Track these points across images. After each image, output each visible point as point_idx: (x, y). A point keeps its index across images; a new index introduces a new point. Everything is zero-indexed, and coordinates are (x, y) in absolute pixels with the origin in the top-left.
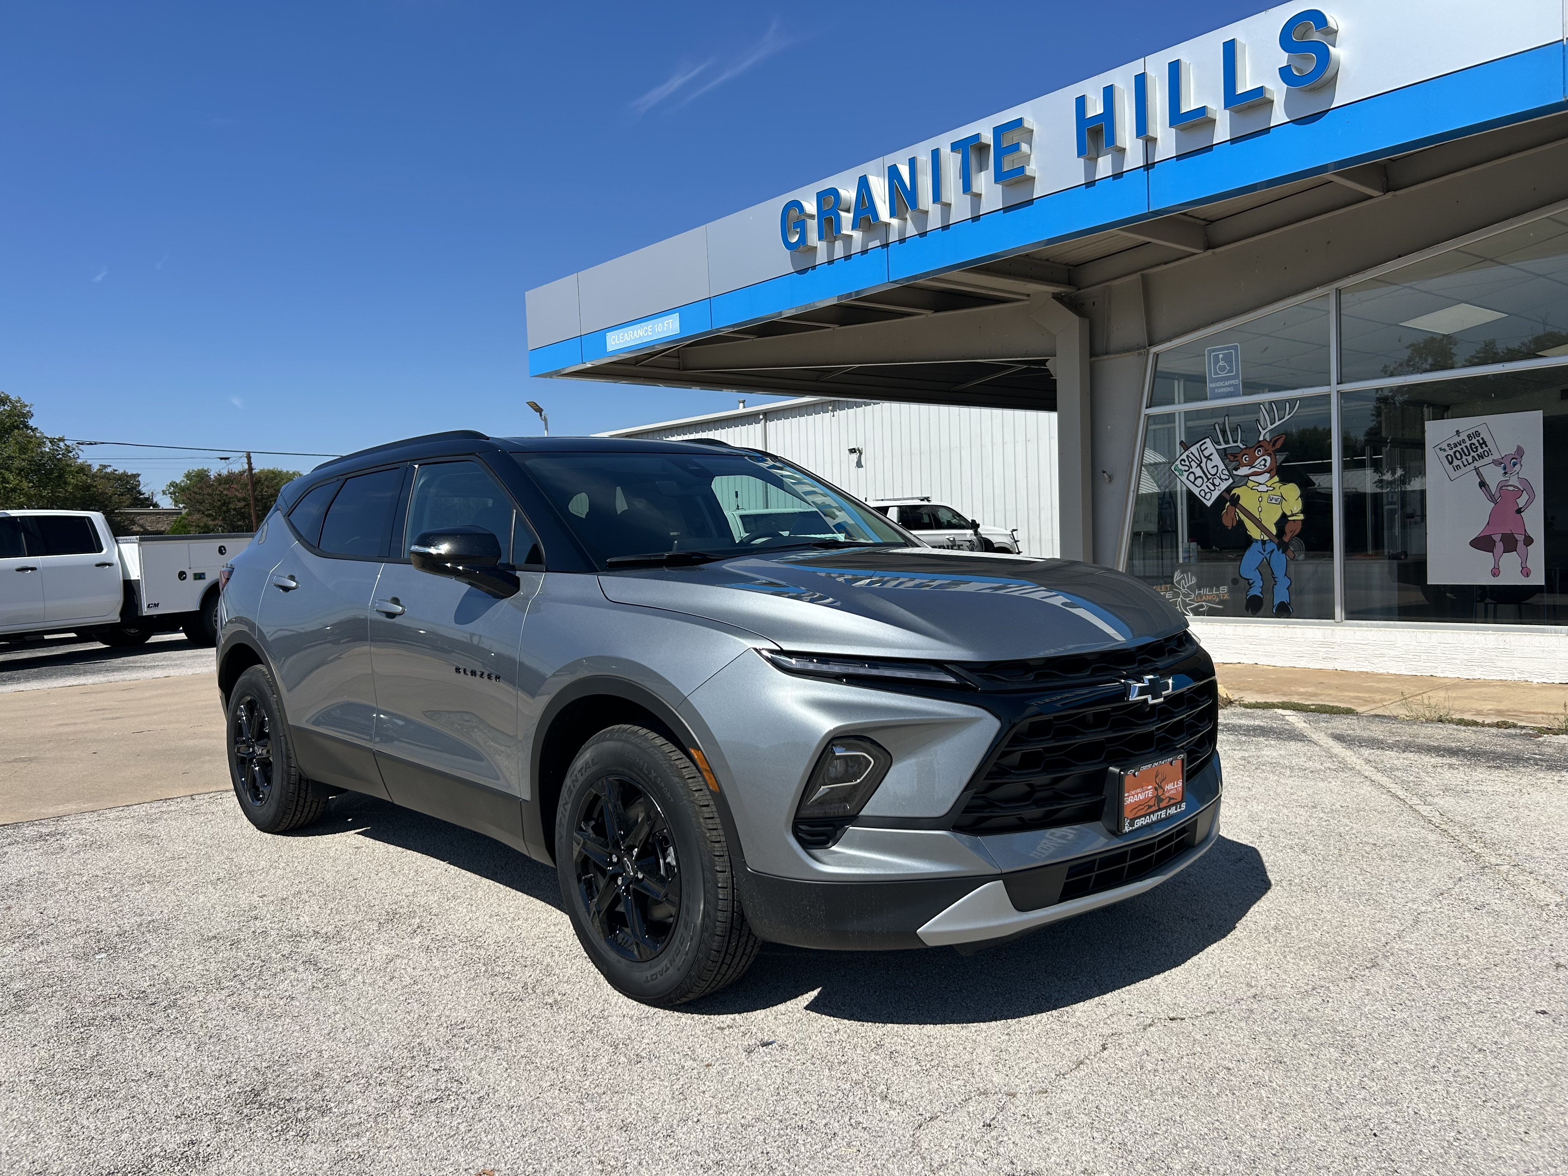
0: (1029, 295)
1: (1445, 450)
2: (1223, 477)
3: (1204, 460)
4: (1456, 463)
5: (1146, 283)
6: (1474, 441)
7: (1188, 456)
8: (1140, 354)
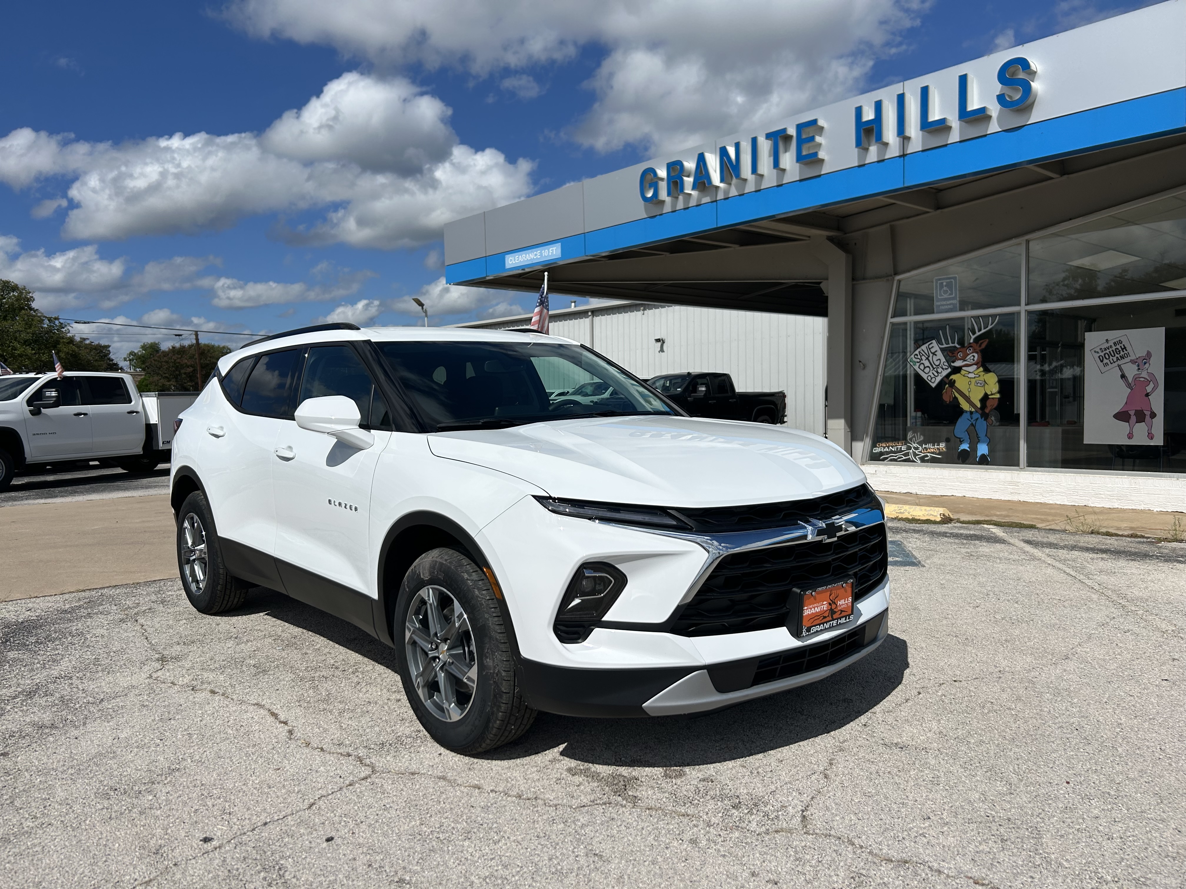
0: (809, 237)
1: (1098, 352)
2: (944, 367)
3: (931, 355)
4: (1105, 361)
5: (893, 231)
6: (1118, 347)
7: (919, 352)
8: (888, 280)
